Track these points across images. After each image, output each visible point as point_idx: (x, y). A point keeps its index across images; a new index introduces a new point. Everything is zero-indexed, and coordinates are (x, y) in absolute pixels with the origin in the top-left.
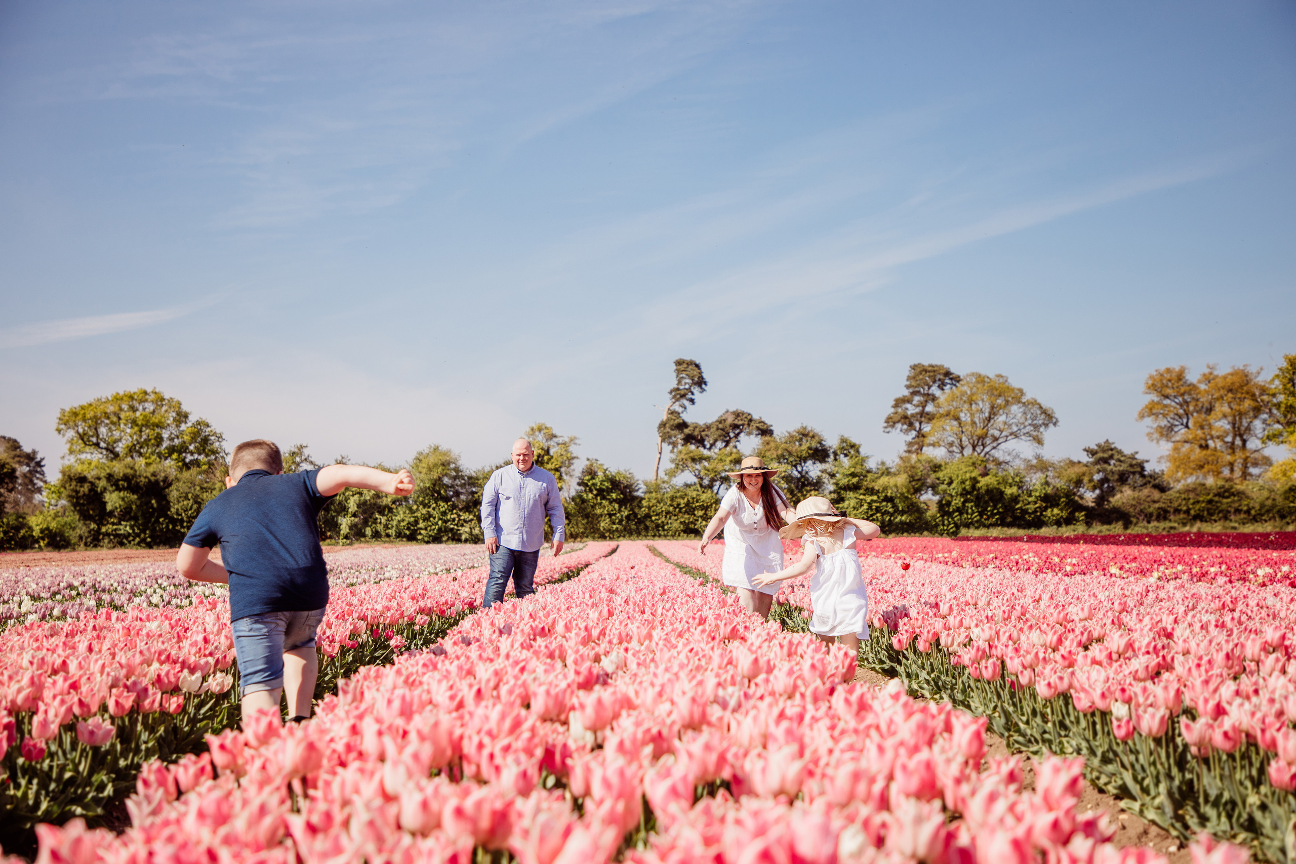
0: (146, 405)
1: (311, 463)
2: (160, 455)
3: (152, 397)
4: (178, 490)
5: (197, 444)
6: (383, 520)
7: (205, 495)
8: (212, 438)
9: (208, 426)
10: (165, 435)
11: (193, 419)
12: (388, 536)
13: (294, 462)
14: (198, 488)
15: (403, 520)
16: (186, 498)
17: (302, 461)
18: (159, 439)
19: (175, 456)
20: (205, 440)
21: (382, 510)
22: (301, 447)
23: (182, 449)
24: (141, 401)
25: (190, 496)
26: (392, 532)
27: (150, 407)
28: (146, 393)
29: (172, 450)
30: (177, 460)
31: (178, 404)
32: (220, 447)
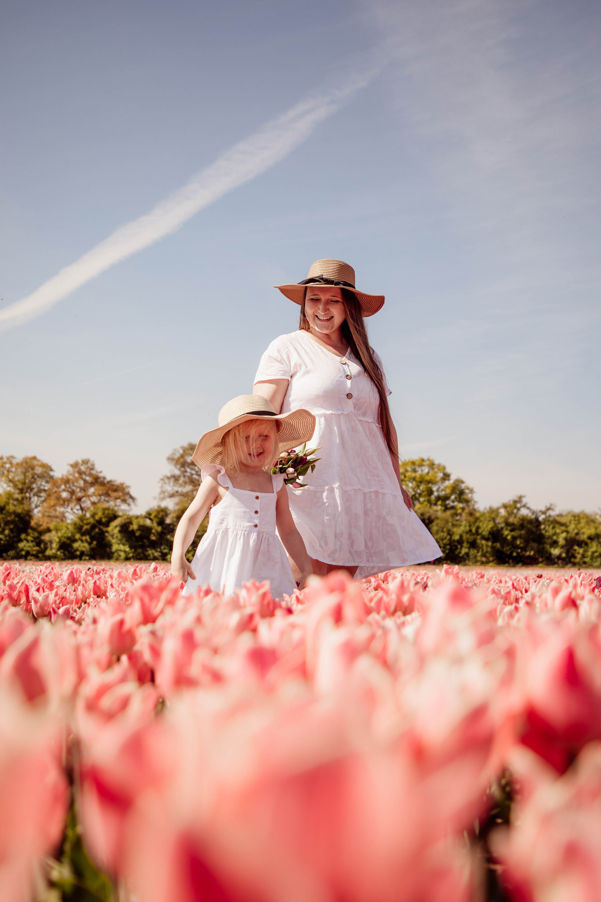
0: (423, 468)
1: (528, 508)
2: (429, 501)
3: (427, 463)
4: (437, 525)
5: (457, 495)
6: (581, 551)
7: (455, 530)
8: (467, 491)
9: (463, 482)
10: (435, 488)
11: (453, 478)
12: (585, 563)
13: (515, 507)
14: (450, 524)
15: (596, 552)
16: (443, 531)
17: (521, 507)
18: (430, 492)
19: (439, 503)
20: (462, 493)
21: (580, 544)
22: (520, 497)
23: (446, 498)
24: (421, 465)
25: (445, 530)
26: (588, 560)
27: (426, 470)
28: (423, 460)
29: (438, 498)
30: (441, 505)
31: (444, 468)
32: (472, 497)
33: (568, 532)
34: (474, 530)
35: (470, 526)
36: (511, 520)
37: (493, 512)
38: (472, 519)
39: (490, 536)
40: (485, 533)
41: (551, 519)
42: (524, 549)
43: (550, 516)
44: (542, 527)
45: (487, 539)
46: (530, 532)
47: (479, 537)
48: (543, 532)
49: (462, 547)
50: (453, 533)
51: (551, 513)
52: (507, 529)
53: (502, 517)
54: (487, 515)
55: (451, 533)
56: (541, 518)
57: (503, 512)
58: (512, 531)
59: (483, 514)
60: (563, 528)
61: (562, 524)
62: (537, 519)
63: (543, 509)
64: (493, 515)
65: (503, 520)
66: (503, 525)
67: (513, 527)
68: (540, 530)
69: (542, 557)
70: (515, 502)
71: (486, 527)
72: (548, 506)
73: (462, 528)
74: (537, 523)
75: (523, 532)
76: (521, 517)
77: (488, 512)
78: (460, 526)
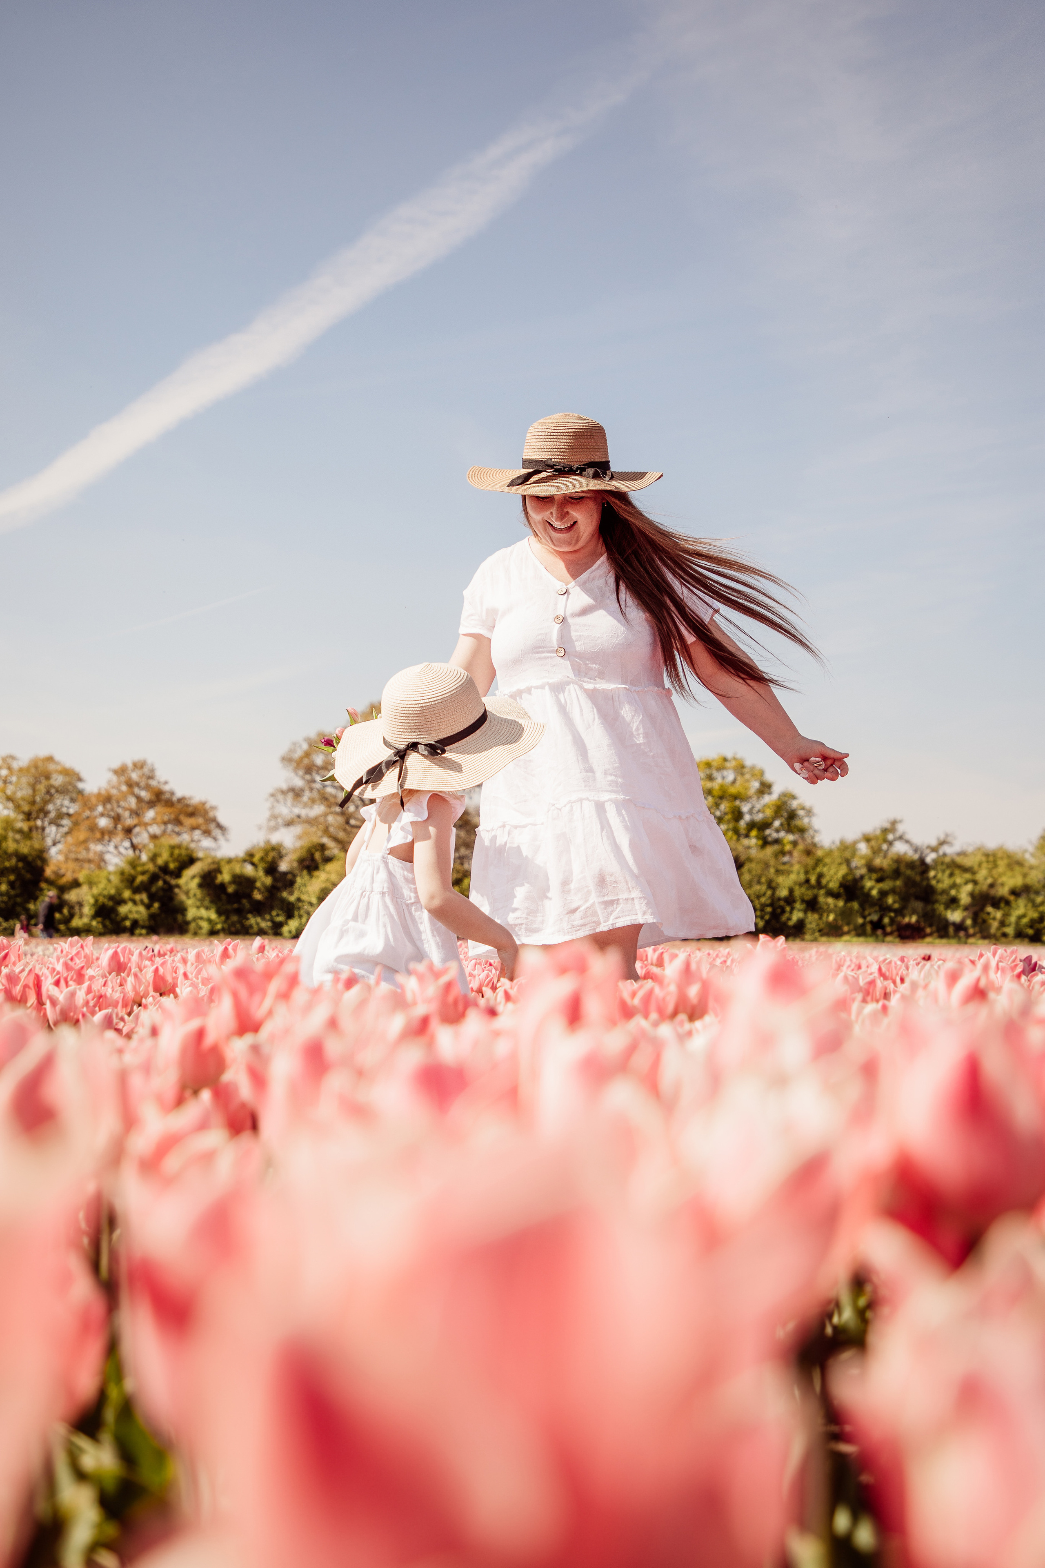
0: (725, 773)
1: (907, 842)
2: (736, 831)
3: (732, 764)
4: (750, 871)
5: (783, 820)
6: (999, 915)
7: (781, 879)
8: (801, 813)
9: (794, 797)
10: (745, 808)
11: (777, 790)
12: (1005, 935)
13: (885, 841)
14: (772, 870)
15: (1024, 916)
16: (759, 882)
17: (895, 840)
18: (738, 815)
19: (754, 833)
20: (792, 816)
21: (997, 902)
22: (894, 823)
23: (764, 826)
24: (720, 769)
25: (763, 880)
26: (1010, 930)
27: (730, 776)
28: (725, 760)
29: (752, 825)
30: (757, 837)
31: (762, 773)
32: (809, 823)
33: (975, 882)
34: (813, 880)
35: (807, 872)
36: (878, 862)
37: (847, 850)
38: (810, 861)
39: (842, 890)
40: (834, 885)
41: (947, 860)
42: (900, 912)
43: (945, 855)
44: (932, 873)
45: (836, 896)
46: (910, 883)
47: (822, 892)
48: (933, 882)
49: (792, 909)
50: (778, 884)
51: (947, 849)
52: (870, 879)
53: (862, 857)
54: (836, 854)
55: (774, 885)
56: (930, 858)
57: (863, 848)
58: (879, 880)
59: (830, 853)
60: (968, 876)
61: (965, 869)
62: (922, 861)
63: (934, 843)
64: (847, 854)
65: (863, 862)
66: (863, 871)
67: (881, 876)
68: (928, 879)
69: (931, 926)
70: (885, 831)
71: (834, 875)
72: (942, 837)
73: (793, 877)
74: (923, 867)
75: (898, 883)
76: (895, 857)
77: (839, 849)
78: (789, 872)
